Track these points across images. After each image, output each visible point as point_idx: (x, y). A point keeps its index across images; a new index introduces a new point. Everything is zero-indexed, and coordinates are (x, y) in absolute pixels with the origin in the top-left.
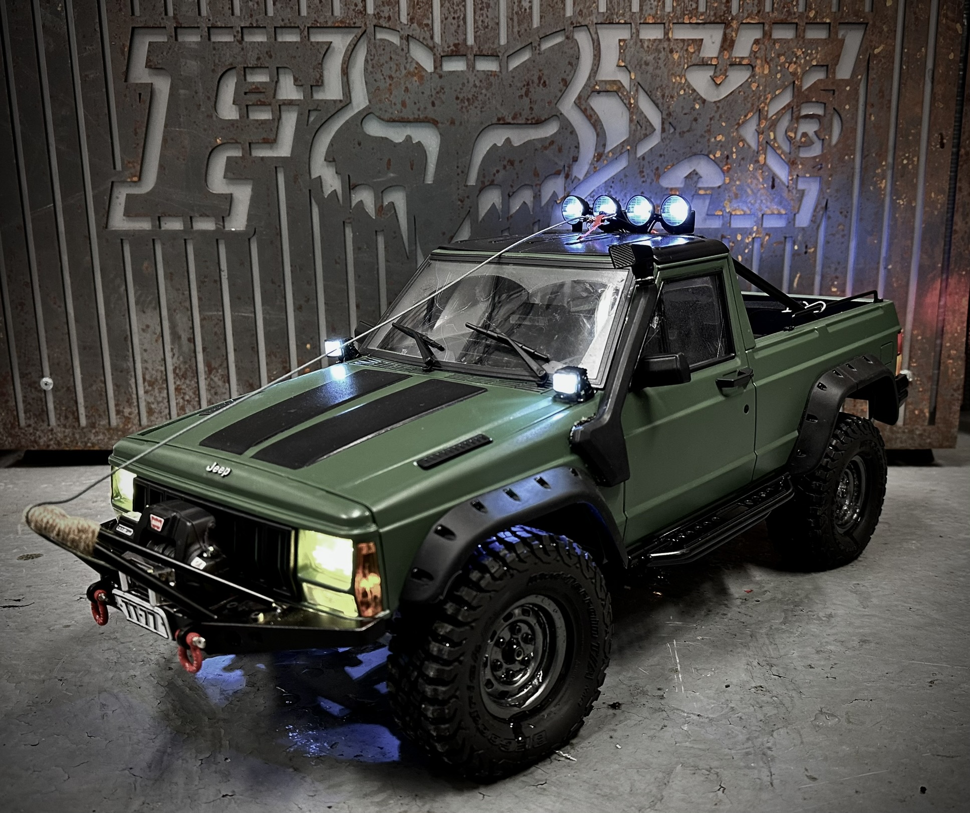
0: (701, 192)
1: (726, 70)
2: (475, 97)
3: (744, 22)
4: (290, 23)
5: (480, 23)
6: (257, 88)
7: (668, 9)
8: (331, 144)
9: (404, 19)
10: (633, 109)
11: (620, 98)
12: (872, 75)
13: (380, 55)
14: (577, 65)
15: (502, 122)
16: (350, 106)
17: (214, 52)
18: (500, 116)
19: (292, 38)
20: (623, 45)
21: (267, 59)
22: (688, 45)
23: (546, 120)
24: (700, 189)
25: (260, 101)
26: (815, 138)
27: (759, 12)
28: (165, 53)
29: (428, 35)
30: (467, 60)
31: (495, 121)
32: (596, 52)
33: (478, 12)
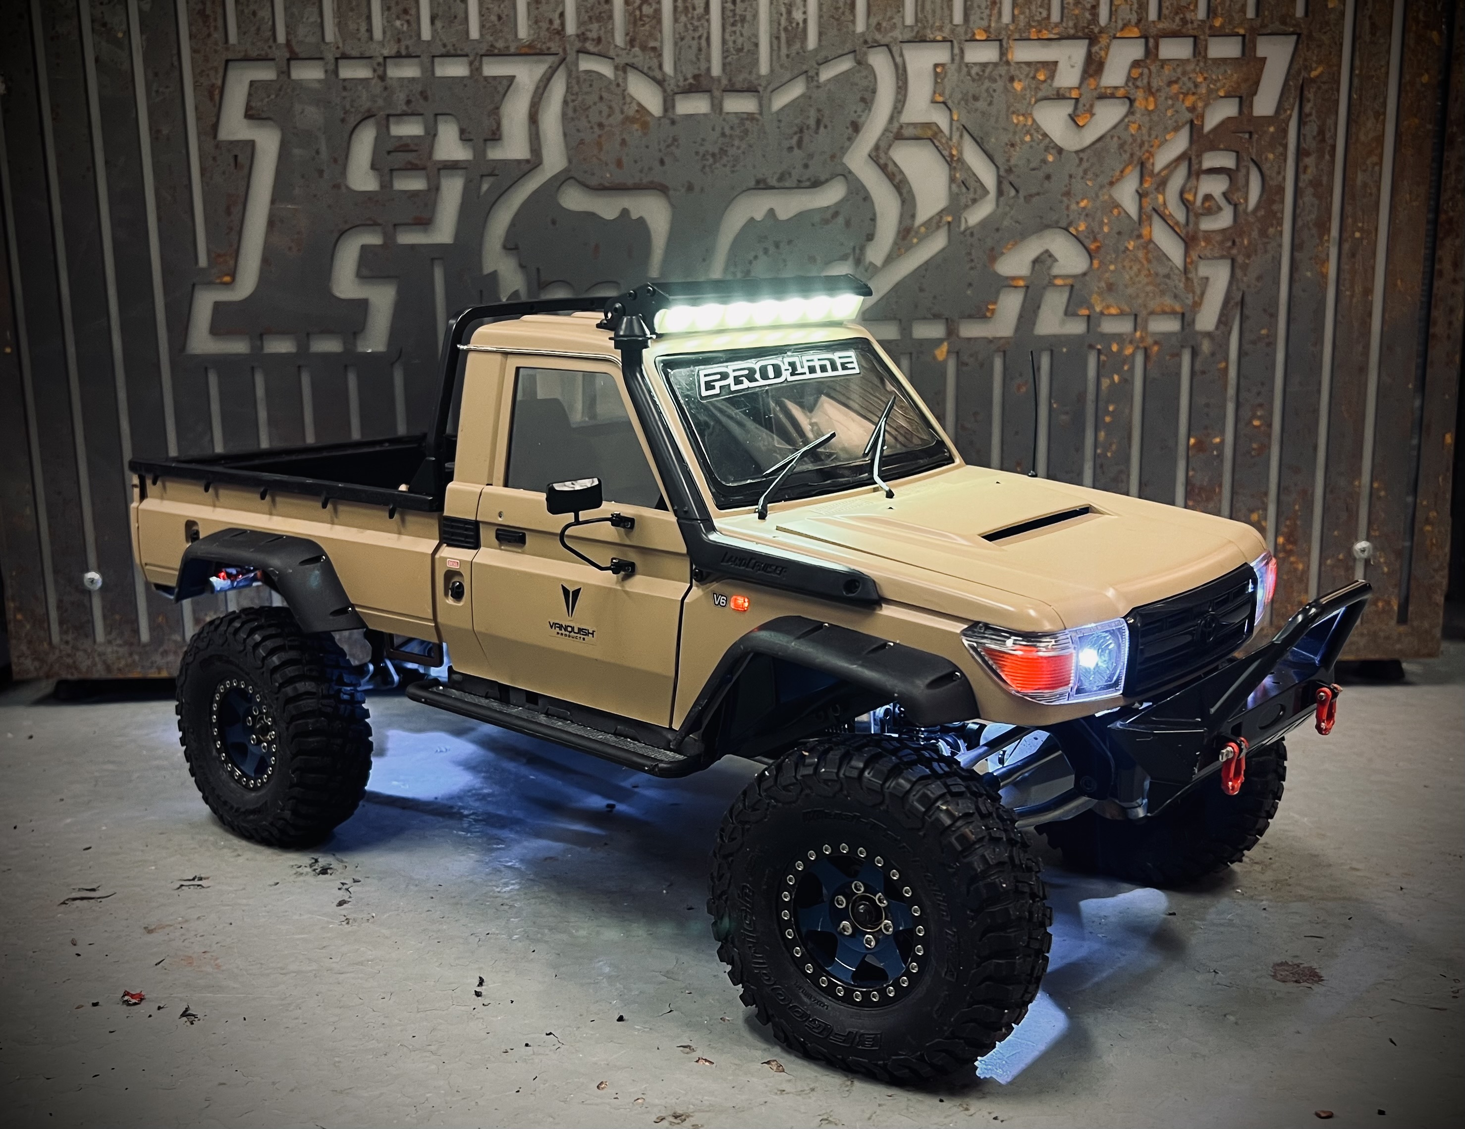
0: (1059, 282)
1: (1092, 106)
2: (724, 152)
3: (1118, 35)
4: (455, 50)
5: (731, 44)
6: (407, 145)
7: (1006, 18)
8: (513, 224)
9: (619, 39)
10: (954, 162)
11: (937, 147)
12: (1308, 108)
13: (587, 93)
14: (872, 100)
15: (762, 186)
16: (541, 166)
17: (345, 94)
18: (760, 176)
19: (456, 69)
20: (939, 73)
21: (421, 101)
22: (1037, 70)
23: (827, 181)
24: (1056, 277)
25: (410, 163)
26: (1222, 202)
27: (1139, 21)
28: (273, 97)
29: (655, 63)
30: (712, 98)
31: (752, 183)
32: (900, 83)
33: (729, 29)
